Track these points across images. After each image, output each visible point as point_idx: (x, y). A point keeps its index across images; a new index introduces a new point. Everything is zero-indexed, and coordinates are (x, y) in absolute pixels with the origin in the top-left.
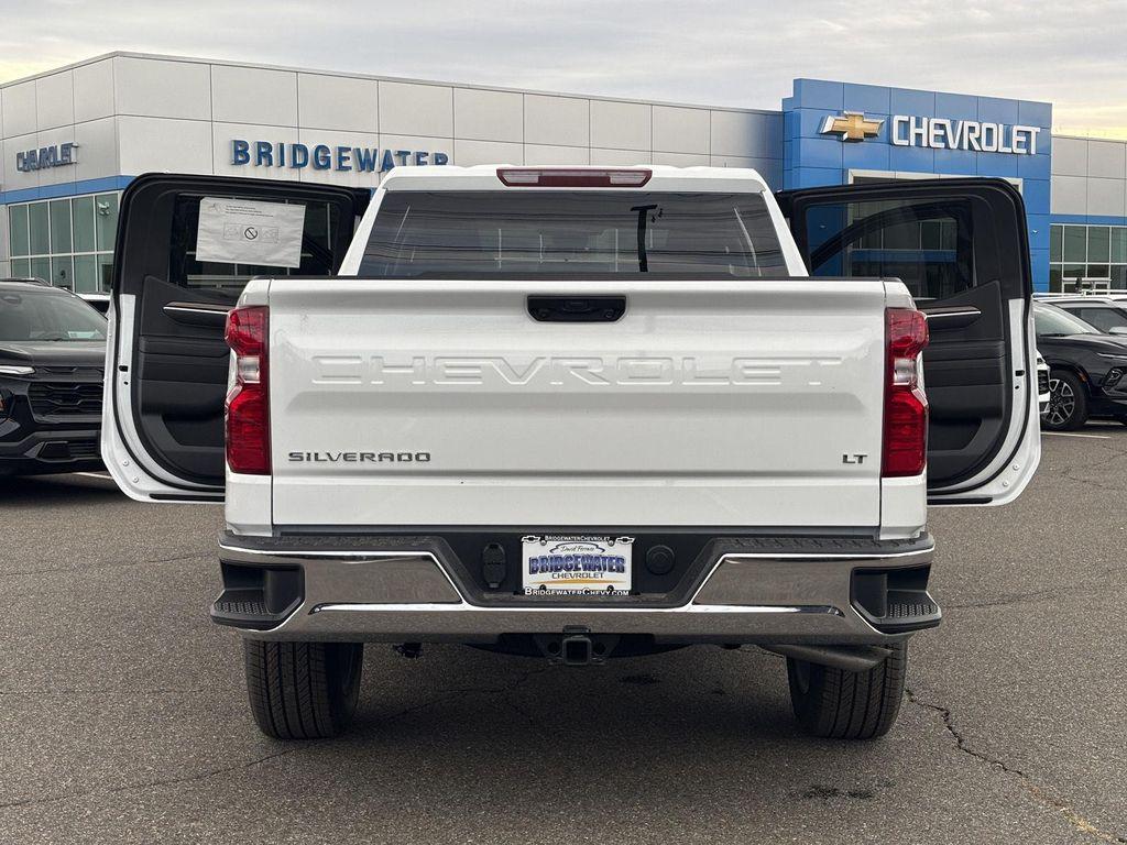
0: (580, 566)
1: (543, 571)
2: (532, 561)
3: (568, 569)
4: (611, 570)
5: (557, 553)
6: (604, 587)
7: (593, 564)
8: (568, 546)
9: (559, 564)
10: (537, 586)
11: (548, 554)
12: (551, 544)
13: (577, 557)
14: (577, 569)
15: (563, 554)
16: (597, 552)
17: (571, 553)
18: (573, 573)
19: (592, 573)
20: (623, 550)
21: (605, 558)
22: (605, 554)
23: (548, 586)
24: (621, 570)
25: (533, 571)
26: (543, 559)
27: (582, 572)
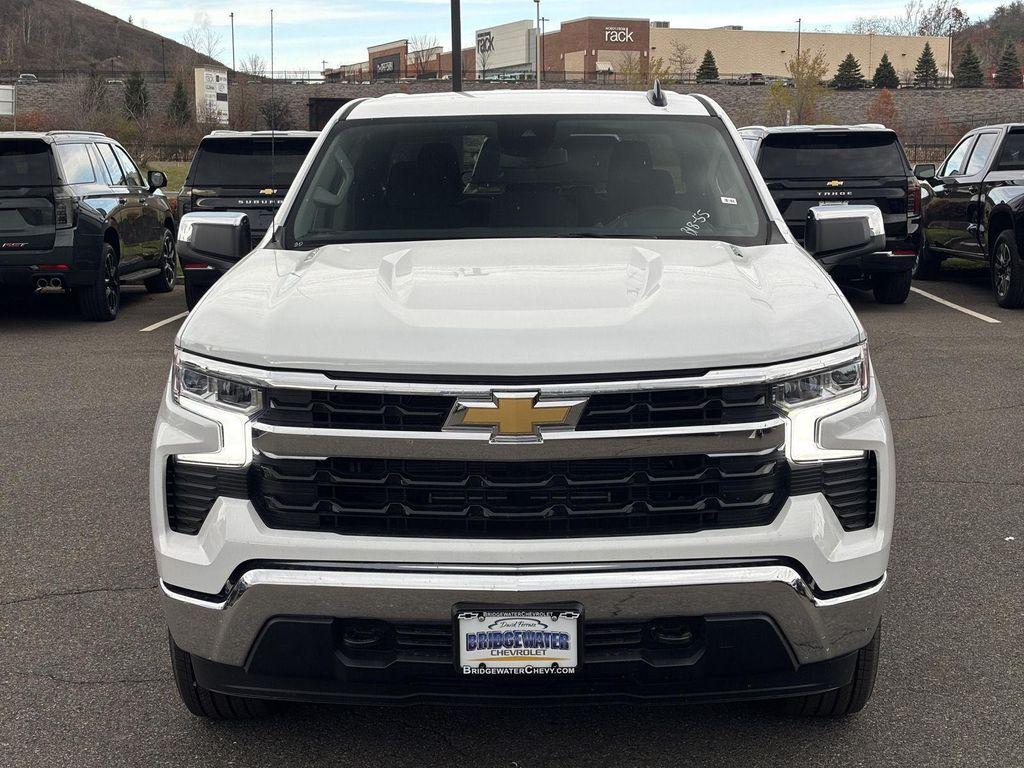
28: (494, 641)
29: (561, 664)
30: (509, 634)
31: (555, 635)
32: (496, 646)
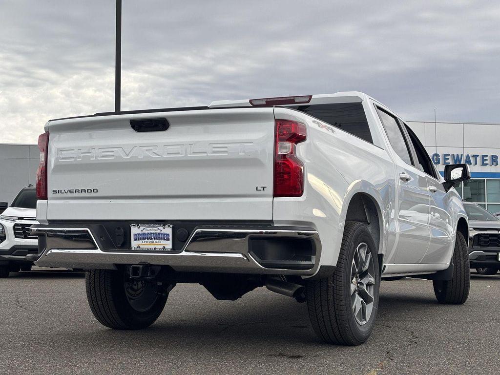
0: (153, 238)
1: (139, 240)
2: (135, 235)
3: (148, 239)
4: (164, 239)
5: (144, 232)
6: (161, 247)
7: (158, 237)
8: (148, 229)
9: (145, 236)
10: (136, 246)
11: (140, 232)
12: (142, 228)
13: (151, 234)
14: (152, 239)
15: (146, 232)
16: (159, 231)
17: (149, 232)
18: (150, 240)
19: (157, 241)
20: (168, 230)
21: (162, 234)
22: (162, 232)
23: (141, 246)
24: (168, 239)
25: (135, 240)
26: (139, 234)
27: (153, 240)
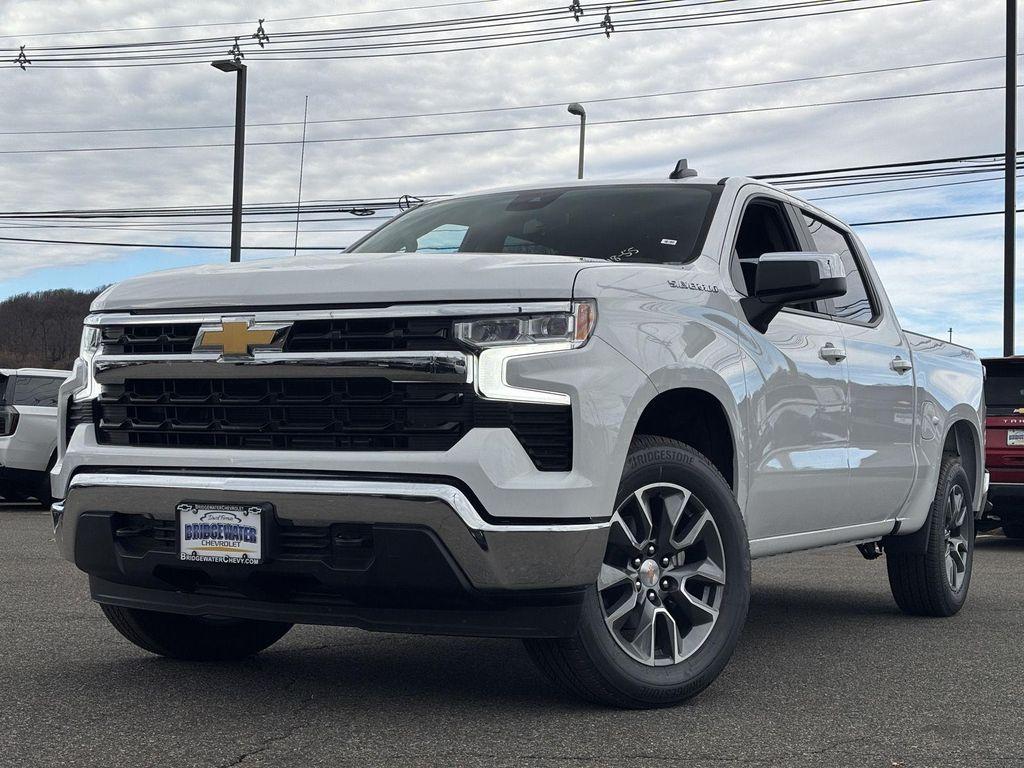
28: (204, 532)
29: (251, 555)
30: (214, 526)
31: (247, 529)
32: (206, 537)
